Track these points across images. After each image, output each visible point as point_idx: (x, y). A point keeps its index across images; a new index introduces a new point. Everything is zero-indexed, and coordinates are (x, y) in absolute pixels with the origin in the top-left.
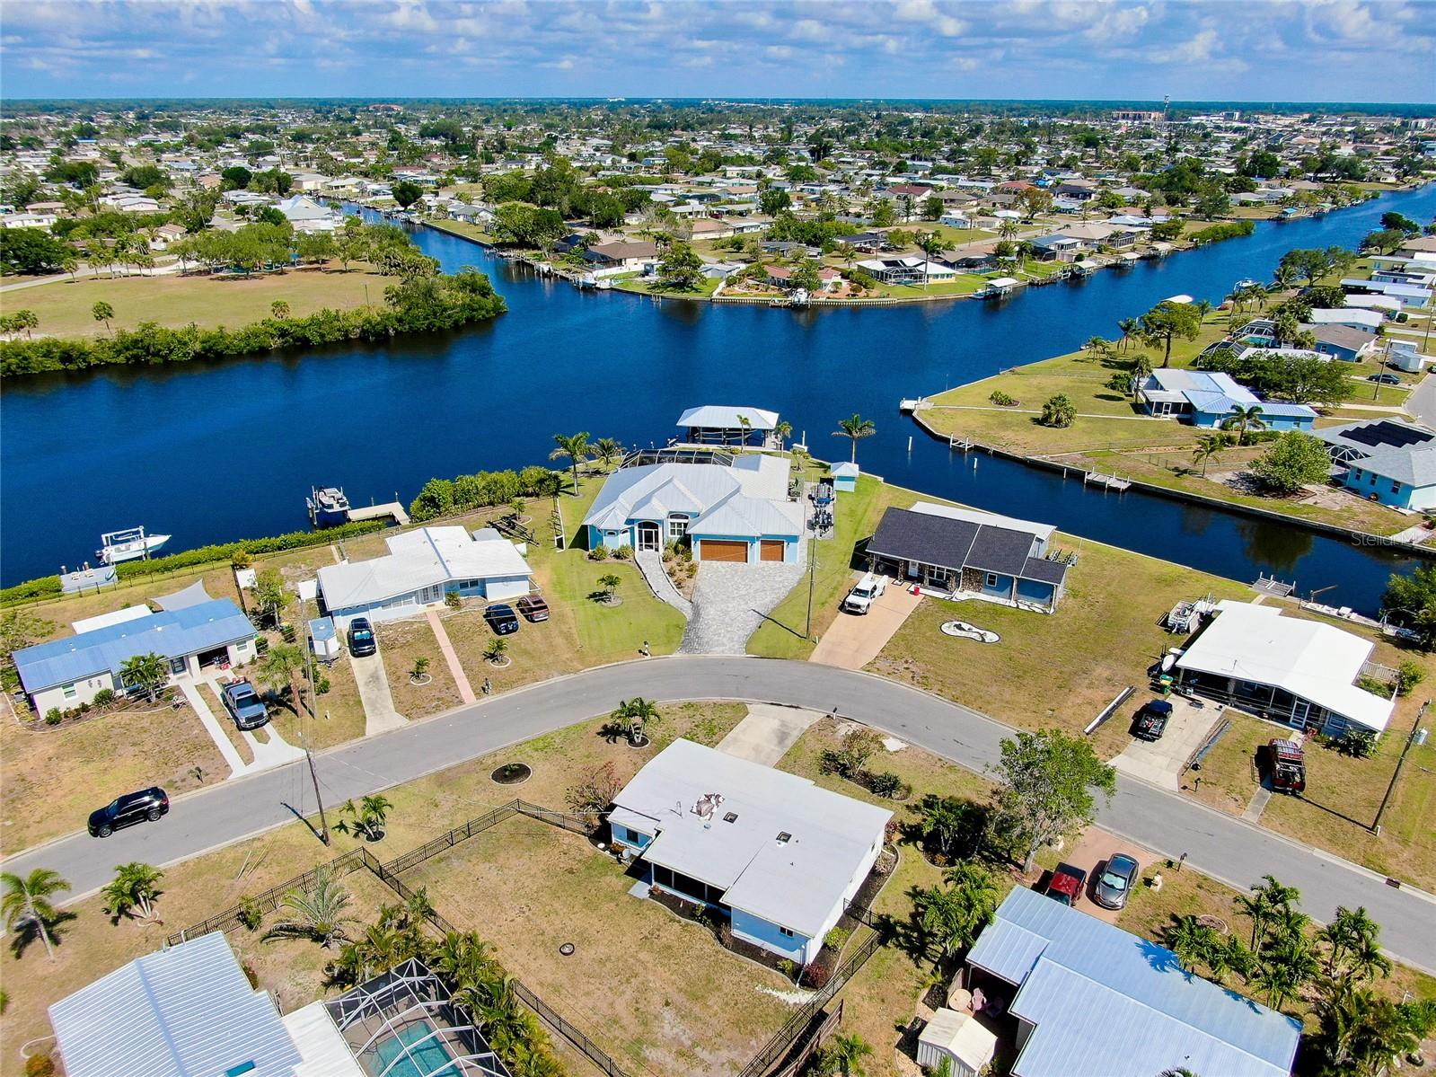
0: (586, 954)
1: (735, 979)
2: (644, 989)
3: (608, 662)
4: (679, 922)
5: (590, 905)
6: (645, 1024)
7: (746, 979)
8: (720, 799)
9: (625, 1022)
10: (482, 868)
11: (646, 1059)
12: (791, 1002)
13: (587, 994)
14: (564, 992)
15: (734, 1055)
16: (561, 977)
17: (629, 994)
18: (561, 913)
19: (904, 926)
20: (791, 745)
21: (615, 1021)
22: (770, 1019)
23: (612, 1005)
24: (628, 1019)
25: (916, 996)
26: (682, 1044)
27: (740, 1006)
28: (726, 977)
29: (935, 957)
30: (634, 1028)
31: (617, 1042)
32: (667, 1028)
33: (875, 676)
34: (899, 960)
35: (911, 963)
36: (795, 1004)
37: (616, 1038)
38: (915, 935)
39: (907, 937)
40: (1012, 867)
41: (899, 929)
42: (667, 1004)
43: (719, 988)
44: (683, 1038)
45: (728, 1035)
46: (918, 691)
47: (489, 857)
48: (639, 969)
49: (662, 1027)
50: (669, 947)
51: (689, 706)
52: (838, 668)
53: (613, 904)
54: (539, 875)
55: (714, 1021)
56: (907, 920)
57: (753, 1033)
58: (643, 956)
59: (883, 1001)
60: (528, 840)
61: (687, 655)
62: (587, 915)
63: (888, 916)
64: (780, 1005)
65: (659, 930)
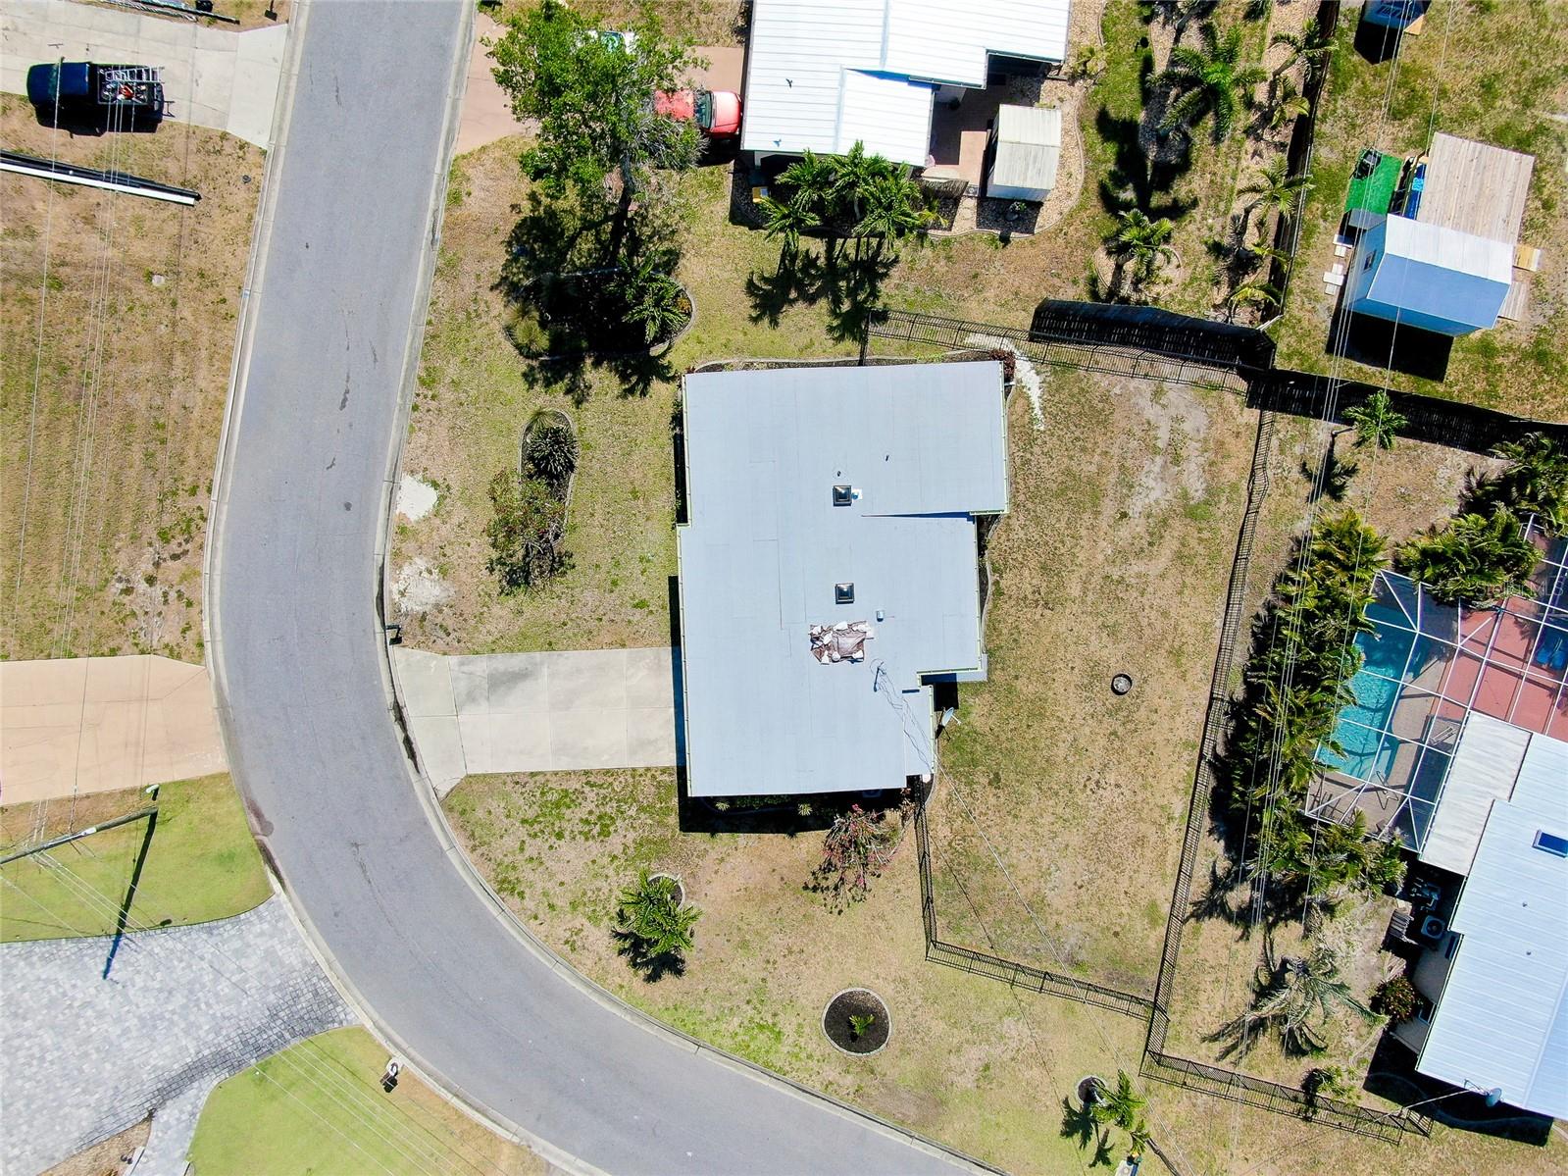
0: (1113, 656)
1: (1044, 460)
2: (1122, 555)
3: (461, 1116)
4: (996, 583)
5: (1038, 711)
6: (1165, 522)
7: (1036, 449)
8: (816, 631)
9: (1175, 545)
10: (1059, 899)
11: (1207, 490)
12: (1038, 379)
13: (1165, 614)
14: (1176, 644)
15: (1144, 402)
16: (1160, 661)
17: (1137, 566)
18: (1070, 738)
19: (837, 301)
20: (522, 656)
21: (1181, 557)
22: (1076, 390)
23: (1162, 576)
24: (1170, 545)
25: (947, 242)
26: (1164, 467)
27: (1077, 434)
28: (1047, 473)
29: (868, 244)
30: (1177, 526)
31: (1206, 535)
32: (1154, 495)
33: (212, 624)
34: (897, 287)
35: (894, 272)
36: (1038, 373)
37: (1201, 540)
38: (843, 284)
39: (852, 293)
40: (633, 207)
41: (846, 307)
42: (1124, 515)
43: (1068, 472)
44: (1157, 469)
45: (1123, 424)
46: (217, 535)
47: (1037, 905)
48: (1096, 579)
49: (1156, 501)
50: (1044, 568)
51: (507, 886)
52: (223, 706)
53: (1018, 684)
54: (1026, 815)
55: (1115, 451)
56: (823, 304)
57: (1105, 398)
58: (1075, 590)
59: (976, 276)
60: (976, 881)
61: (348, 998)
62: (1056, 702)
63: (831, 329)
64: (1050, 391)
65: (1026, 597)
